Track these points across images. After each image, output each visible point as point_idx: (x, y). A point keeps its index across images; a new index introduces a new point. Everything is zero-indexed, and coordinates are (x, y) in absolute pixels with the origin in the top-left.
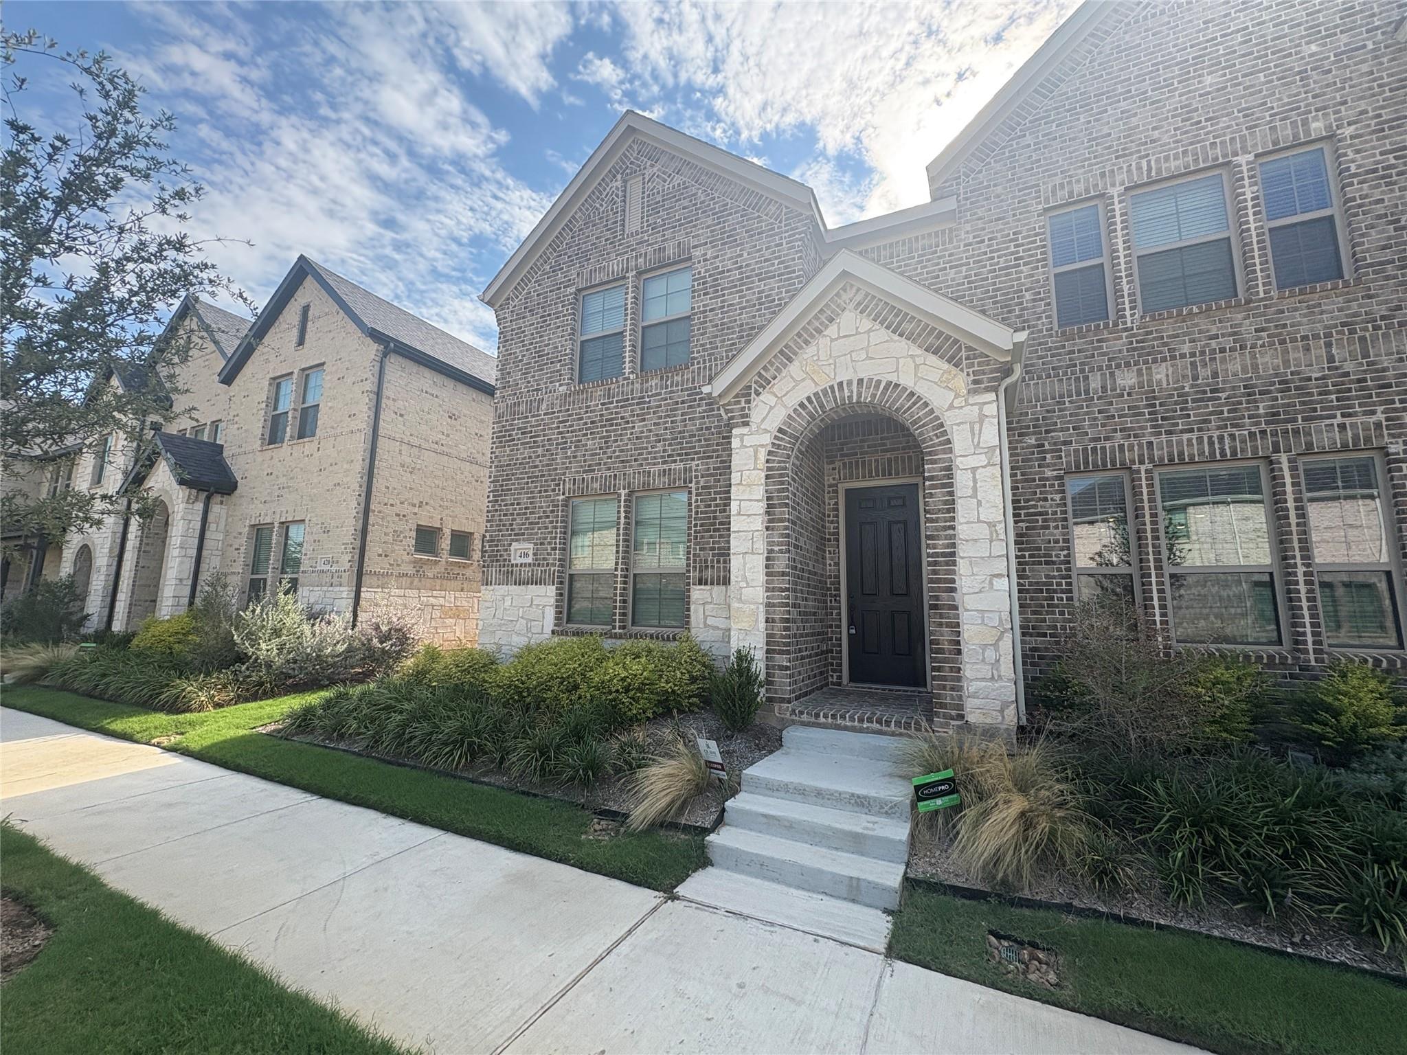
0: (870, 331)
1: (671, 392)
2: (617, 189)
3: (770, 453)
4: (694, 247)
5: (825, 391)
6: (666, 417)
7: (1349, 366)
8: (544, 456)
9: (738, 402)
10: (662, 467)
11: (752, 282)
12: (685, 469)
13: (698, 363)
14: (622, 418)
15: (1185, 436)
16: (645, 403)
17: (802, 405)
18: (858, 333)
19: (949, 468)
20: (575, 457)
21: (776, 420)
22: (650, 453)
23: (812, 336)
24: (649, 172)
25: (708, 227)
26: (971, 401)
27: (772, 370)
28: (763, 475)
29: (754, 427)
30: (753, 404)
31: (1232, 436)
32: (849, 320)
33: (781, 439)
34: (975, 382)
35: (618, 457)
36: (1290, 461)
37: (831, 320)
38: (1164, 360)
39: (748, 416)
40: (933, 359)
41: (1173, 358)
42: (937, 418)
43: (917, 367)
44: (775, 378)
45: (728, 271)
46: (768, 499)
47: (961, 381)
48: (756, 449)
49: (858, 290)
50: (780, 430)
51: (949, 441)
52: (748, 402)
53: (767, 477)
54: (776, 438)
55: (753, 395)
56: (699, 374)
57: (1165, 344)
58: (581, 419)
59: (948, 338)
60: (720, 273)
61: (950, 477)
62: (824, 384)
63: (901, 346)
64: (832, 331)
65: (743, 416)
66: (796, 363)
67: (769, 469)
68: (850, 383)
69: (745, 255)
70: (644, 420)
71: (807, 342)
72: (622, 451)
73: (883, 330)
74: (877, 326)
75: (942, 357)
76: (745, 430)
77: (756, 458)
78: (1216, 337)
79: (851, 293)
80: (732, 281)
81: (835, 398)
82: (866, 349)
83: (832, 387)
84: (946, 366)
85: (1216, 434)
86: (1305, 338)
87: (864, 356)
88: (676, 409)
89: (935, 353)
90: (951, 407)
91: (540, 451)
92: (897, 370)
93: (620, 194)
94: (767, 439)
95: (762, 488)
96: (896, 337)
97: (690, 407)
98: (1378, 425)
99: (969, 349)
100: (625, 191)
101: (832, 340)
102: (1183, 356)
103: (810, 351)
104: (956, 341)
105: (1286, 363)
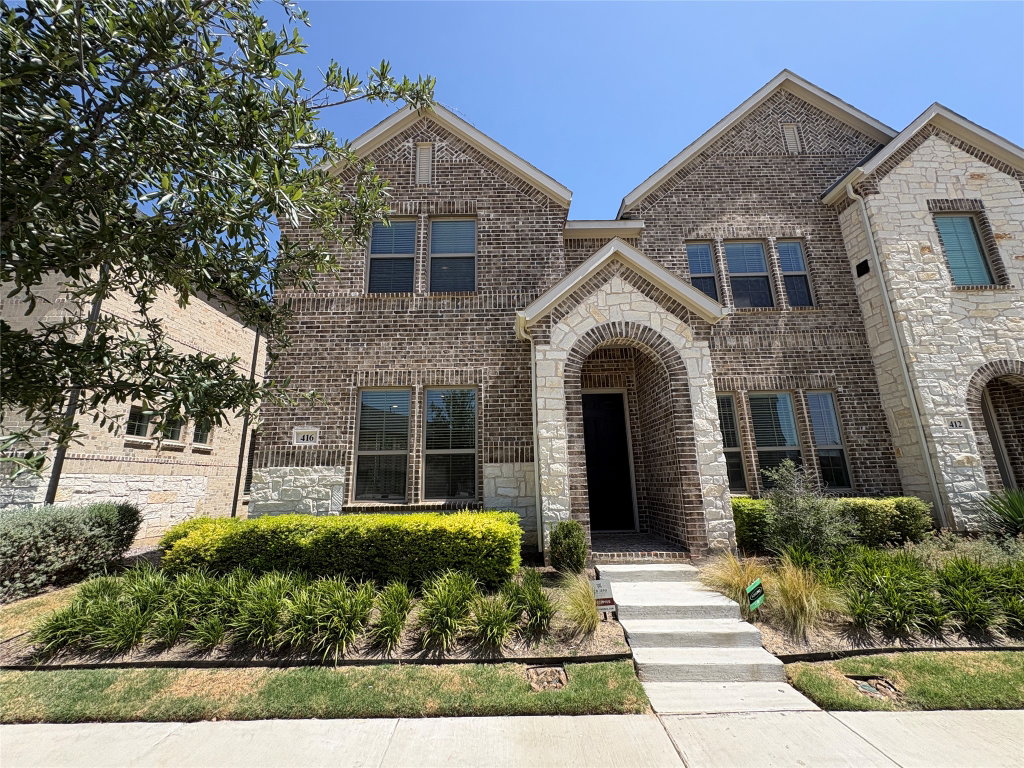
0: (631, 293)
1: (461, 311)
2: (409, 147)
3: (567, 365)
4: (479, 208)
5: (603, 327)
6: (457, 329)
7: (820, 348)
8: (332, 350)
9: (541, 327)
10: (455, 369)
11: (527, 243)
12: (476, 371)
13: (485, 293)
14: (416, 326)
15: (760, 376)
16: (438, 316)
17: (588, 334)
18: (624, 292)
19: (686, 385)
20: (368, 353)
21: (571, 342)
22: (442, 356)
23: (594, 290)
24: (438, 145)
25: (490, 197)
26: (695, 344)
27: (565, 307)
28: (562, 381)
29: (554, 347)
30: (552, 330)
31: (780, 377)
32: (617, 282)
33: (575, 356)
34: (697, 333)
35: (412, 357)
36: (804, 393)
37: (605, 281)
38: (748, 334)
39: (548, 337)
40: (671, 317)
41: (751, 333)
42: (676, 353)
43: (662, 319)
44: (567, 313)
45: (508, 231)
46: (567, 398)
47: (689, 332)
48: (556, 361)
49: (622, 265)
50: (573, 350)
51: (684, 368)
52: (549, 327)
53: (565, 382)
54: (570, 354)
55: (552, 323)
56: (485, 301)
57: (747, 326)
58: (374, 322)
59: (679, 305)
60: (501, 231)
61: (687, 390)
62: (602, 321)
63: (652, 305)
64: (606, 287)
65: (544, 337)
66: (582, 305)
67: (566, 376)
68: (620, 324)
69: (521, 223)
70: (437, 330)
71: (589, 292)
72: (415, 352)
73: (640, 293)
74: (636, 290)
75: (677, 316)
76: (547, 347)
77: (557, 369)
78: (768, 325)
79: (617, 266)
80: (511, 239)
81: (611, 332)
82: (630, 304)
83: (608, 325)
84: (679, 322)
85: (773, 376)
86: (803, 332)
87: (628, 308)
88: (467, 325)
89: (672, 312)
90: (684, 347)
91: (328, 345)
92: (650, 320)
93: (412, 153)
94: (564, 356)
95: (562, 391)
96: (648, 299)
97: (479, 324)
98: (833, 378)
99: (692, 313)
100: (415, 152)
101: (607, 294)
102: (756, 333)
103: (592, 299)
104: (684, 308)
105: (797, 343)
